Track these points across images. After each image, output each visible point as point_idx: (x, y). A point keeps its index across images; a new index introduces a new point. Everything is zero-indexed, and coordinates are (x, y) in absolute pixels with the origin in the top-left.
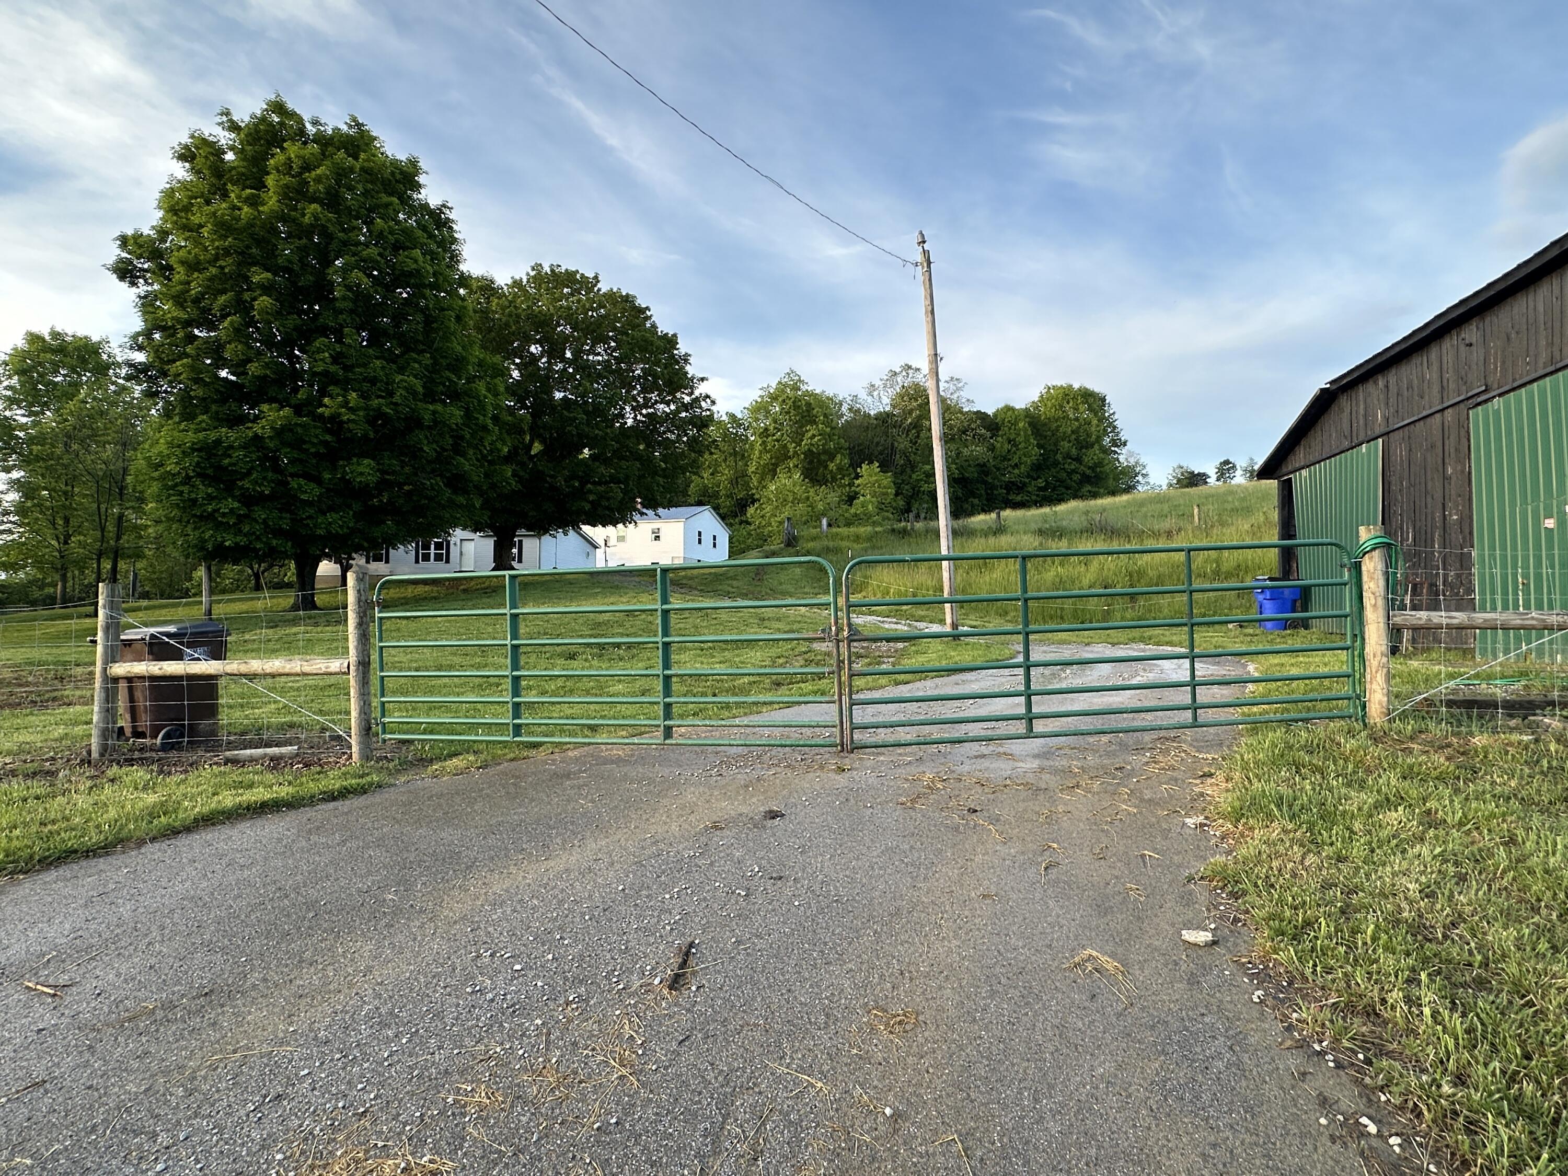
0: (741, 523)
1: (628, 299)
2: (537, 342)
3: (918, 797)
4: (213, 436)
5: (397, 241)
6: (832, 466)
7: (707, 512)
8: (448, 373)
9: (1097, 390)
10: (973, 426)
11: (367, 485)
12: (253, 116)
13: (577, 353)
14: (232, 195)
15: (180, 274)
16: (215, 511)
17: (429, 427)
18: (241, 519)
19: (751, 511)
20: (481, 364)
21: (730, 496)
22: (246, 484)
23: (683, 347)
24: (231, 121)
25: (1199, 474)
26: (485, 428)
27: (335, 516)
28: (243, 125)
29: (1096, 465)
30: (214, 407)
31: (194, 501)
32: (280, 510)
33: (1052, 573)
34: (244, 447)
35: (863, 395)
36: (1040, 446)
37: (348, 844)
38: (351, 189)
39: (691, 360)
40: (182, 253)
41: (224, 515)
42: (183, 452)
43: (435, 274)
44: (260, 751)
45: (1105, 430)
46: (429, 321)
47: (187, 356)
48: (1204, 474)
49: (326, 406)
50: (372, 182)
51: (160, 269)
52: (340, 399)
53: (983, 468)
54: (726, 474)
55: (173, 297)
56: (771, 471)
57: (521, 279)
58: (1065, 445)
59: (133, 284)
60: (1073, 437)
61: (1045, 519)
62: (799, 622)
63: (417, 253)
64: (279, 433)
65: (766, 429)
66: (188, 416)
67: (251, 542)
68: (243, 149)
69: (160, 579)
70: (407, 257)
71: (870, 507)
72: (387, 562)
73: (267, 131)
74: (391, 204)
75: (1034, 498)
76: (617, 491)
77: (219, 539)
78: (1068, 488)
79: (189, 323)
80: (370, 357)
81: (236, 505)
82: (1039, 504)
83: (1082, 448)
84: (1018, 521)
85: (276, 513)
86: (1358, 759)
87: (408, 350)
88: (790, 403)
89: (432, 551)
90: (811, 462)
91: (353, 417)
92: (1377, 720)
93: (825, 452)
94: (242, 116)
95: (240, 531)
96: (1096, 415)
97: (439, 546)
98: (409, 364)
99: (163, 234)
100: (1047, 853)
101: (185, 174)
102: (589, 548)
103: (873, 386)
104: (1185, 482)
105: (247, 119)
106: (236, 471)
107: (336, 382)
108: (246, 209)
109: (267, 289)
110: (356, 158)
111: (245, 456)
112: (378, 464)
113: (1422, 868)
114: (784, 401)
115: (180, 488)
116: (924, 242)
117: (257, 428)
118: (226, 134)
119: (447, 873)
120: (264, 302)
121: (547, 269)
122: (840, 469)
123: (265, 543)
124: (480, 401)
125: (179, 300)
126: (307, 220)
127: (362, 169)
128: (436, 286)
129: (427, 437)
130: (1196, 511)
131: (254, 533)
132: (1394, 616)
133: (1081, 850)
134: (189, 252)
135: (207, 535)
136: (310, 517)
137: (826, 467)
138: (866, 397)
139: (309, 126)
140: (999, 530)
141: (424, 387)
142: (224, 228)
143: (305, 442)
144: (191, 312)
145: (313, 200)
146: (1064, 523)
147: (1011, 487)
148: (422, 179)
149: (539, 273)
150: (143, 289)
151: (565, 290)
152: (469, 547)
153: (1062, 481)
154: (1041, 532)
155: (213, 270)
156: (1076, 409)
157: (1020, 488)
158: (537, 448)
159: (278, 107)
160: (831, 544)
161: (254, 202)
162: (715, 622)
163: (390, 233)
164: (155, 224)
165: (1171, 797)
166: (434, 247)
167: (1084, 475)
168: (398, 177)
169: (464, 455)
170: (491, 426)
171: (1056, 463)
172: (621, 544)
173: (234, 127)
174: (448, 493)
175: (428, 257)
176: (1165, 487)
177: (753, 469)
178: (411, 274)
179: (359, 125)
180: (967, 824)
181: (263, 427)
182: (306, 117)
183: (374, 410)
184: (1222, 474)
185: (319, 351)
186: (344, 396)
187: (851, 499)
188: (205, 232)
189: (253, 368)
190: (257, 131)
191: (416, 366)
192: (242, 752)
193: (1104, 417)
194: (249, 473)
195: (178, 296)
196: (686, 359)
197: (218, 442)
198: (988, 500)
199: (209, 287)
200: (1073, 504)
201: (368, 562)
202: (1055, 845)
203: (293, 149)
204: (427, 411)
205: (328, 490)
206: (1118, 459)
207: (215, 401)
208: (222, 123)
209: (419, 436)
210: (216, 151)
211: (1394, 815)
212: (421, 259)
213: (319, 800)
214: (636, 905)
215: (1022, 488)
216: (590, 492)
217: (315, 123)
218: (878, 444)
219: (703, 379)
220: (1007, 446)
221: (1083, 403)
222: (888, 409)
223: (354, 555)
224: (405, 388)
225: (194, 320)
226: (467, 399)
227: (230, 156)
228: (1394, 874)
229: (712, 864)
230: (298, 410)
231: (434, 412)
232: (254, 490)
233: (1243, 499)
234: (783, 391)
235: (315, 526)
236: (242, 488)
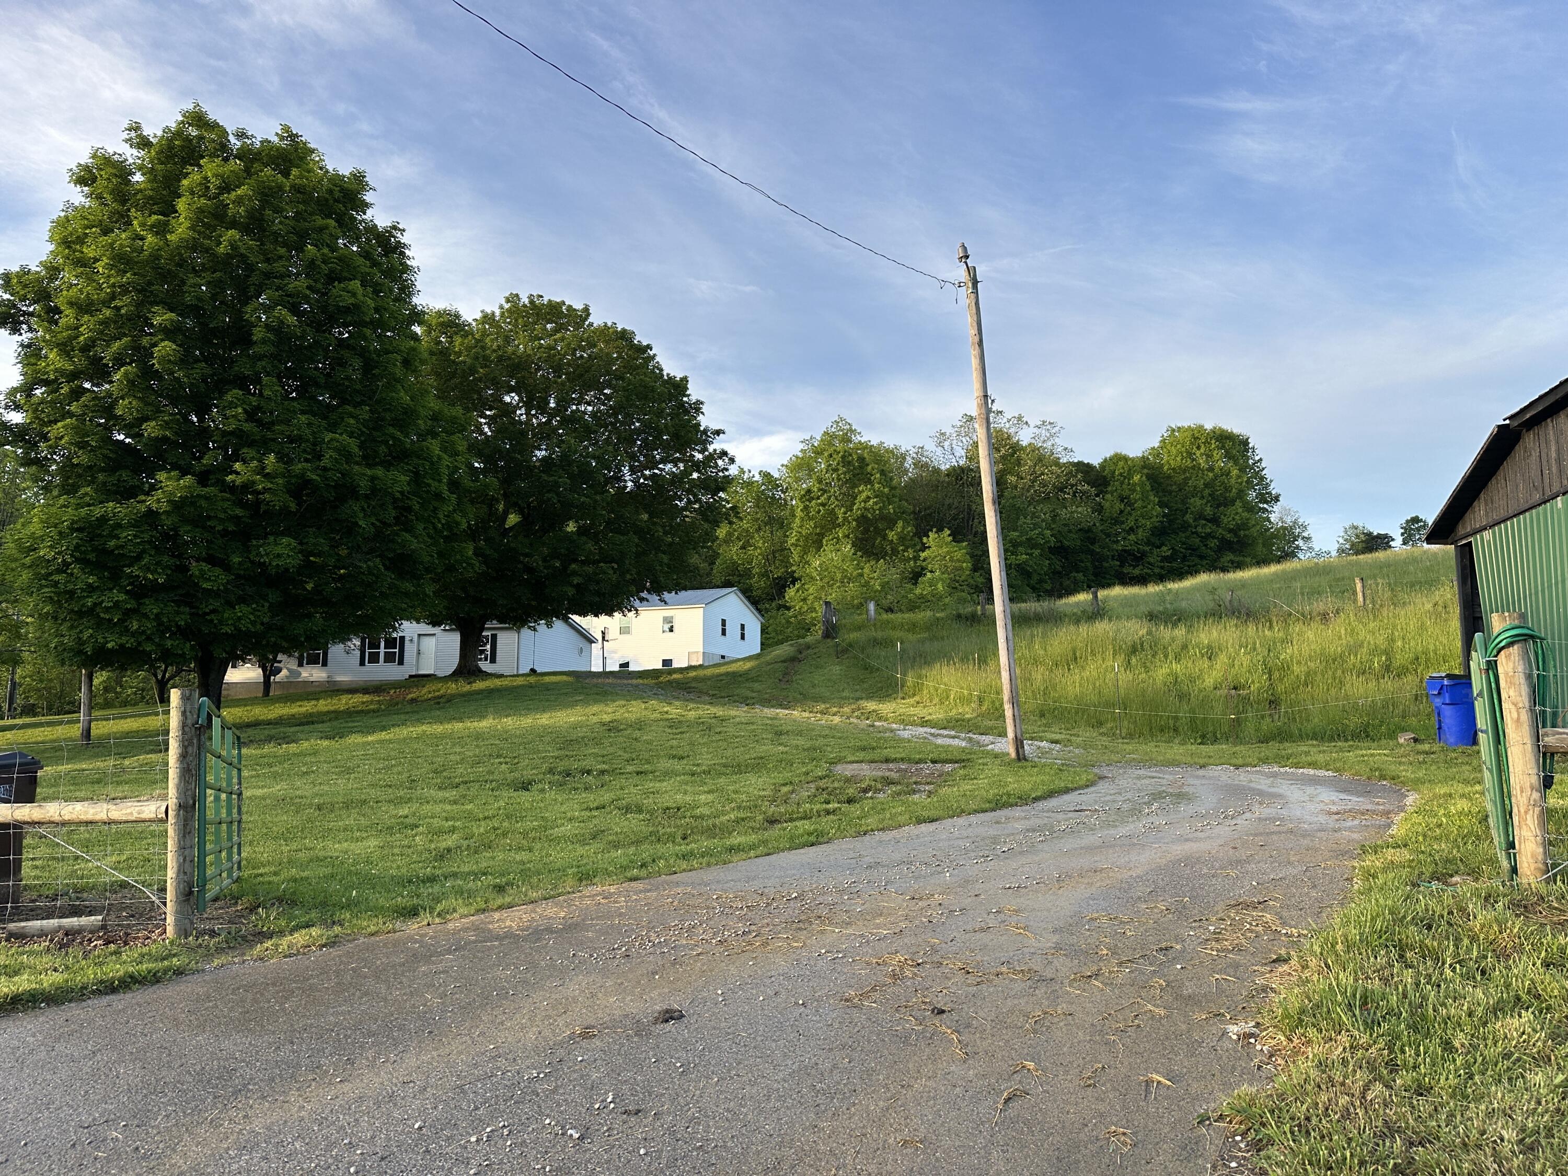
0: (779, 607)
1: (625, 336)
2: (511, 390)
3: (873, 989)
4: (98, 511)
5: (332, 271)
6: (892, 535)
7: (733, 596)
8: (391, 430)
9: (1236, 431)
10: (1072, 481)
11: (287, 570)
12: (166, 130)
13: (564, 403)
14: (135, 222)
15: (68, 317)
16: (95, 605)
17: (367, 497)
18: (128, 613)
19: (791, 593)
20: (435, 417)
21: (765, 574)
22: (135, 571)
23: (694, 393)
24: (141, 136)
25: (1379, 536)
26: (438, 496)
27: (245, 609)
28: (154, 141)
29: (1239, 527)
30: (101, 477)
31: (72, 593)
32: (178, 603)
33: (1164, 670)
34: (135, 524)
35: (930, 446)
36: (1162, 504)
37: (99, 1056)
38: (278, 210)
39: (704, 408)
40: (74, 292)
41: (107, 609)
42: (60, 533)
43: (377, 310)
44: (53, 923)
45: (1248, 482)
46: (368, 367)
47: (70, 414)
48: (1386, 536)
49: (237, 473)
50: (304, 202)
51: (47, 313)
52: (255, 464)
53: (1088, 535)
54: (760, 545)
55: (58, 345)
56: (815, 542)
57: (493, 313)
58: (1196, 503)
59: (15, 330)
60: (1207, 492)
61: (1161, 597)
62: (825, 737)
63: (356, 284)
64: (178, 506)
65: (809, 491)
66: (69, 489)
67: (139, 644)
68: (152, 168)
69: (48, 689)
70: (344, 290)
71: (940, 586)
72: (325, 664)
73: (182, 147)
74: (326, 227)
75: (1157, 571)
76: (609, 572)
77: (101, 640)
78: (1202, 557)
79: (74, 376)
80: (294, 412)
81: (122, 597)
82: (1161, 579)
83: (1219, 506)
84: (1127, 602)
85: (171, 608)
86: (1491, 937)
87: (343, 402)
88: (838, 458)
89: (382, 650)
90: (866, 531)
91: (269, 485)
92: (1532, 880)
93: (883, 517)
94: (153, 131)
95: (127, 630)
96: (1236, 463)
97: (391, 643)
98: (343, 418)
99: (53, 270)
100: (1017, 1077)
101: (83, 200)
102: (582, 643)
103: (943, 434)
104: (1360, 546)
105: (160, 133)
106: (123, 555)
107: (251, 444)
108: (150, 238)
109: (169, 332)
110: (287, 174)
111: (135, 536)
112: (301, 543)
113: (1533, 1105)
114: (831, 456)
115: (56, 577)
116: (967, 257)
117: (151, 502)
118: (135, 152)
119: (203, 1101)
120: (165, 348)
121: (525, 300)
122: (902, 538)
123: (158, 645)
124: (432, 463)
125: (65, 348)
126: (222, 249)
127: (293, 186)
128: (380, 324)
129: (363, 509)
130: (1359, 586)
131: (144, 632)
132: (1546, 735)
133: (1066, 1072)
134: (81, 291)
135: (85, 636)
136: (214, 611)
137: (884, 537)
138: (933, 448)
139: (232, 139)
140: (1096, 613)
141: (360, 447)
142: (121, 261)
143: (209, 518)
144: (79, 361)
145: (233, 224)
146: (1184, 604)
147: (1125, 557)
148: (368, 197)
149: (515, 305)
150: (26, 337)
151: (549, 326)
152: (429, 645)
153: (1194, 550)
154: (1152, 617)
155: (108, 312)
156: (1209, 456)
157: (1138, 558)
158: (513, 519)
159: (198, 118)
160: (879, 635)
161: (161, 230)
162: (718, 737)
163: (324, 262)
164: (44, 258)
165: (1221, 991)
166: (378, 277)
167: (1223, 540)
168: (337, 195)
169: (409, 529)
170: (446, 494)
171: (1185, 527)
172: (625, 637)
173: (144, 143)
174: (390, 577)
175: (370, 289)
176: (1334, 554)
177: (793, 540)
178: (347, 310)
179: (293, 137)
180: (924, 1031)
181: (158, 501)
182: (230, 129)
183: (296, 476)
184: (1410, 535)
185: (232, 405)
186: (260, 461)
187: (916, 576)
188: (100, 267)
189: (151, 429)
190: (171, 147)
191: (352, 421)
192: (30, 923)
193: (1248, 466)
194: (139, 558)
195: (64, 344)
196: (697, 407)
197: (103, 520)
198: (1095, 575)
199: (102, 332)
200: (1203, 578)
201: (300, 665)
202: (1031, 1065)
203: (210, 168)
204: (362, 475)
205: (238, 576)
206: (1268, 519)
207: (103, 470)
208: (130, 139)
209: (353, 508)
210: (121, 171)
211: (1516, 1022)
212: (360, 291)
213: (93, 992)
214: (427, 1151)
215: (1141, 558)
216: (574, 573)
217: (241, 135)
218: (950, 506)
219: (718, 432)
220: (1118, 506)
221: (1219, 448)
222: (962, 462)
223: (280, 657)
224: (336, 450)
225: (82, 372)
226: (416, 461)
227: (138, 177)
228: (1490, 1114)
229: (554, 1091)
230: (203, 478)
231: (373, 479)
232: (145, 578)
233: (1429, 569)
234: (830, 444)
235: (221, 622)
236: (130, 576)
